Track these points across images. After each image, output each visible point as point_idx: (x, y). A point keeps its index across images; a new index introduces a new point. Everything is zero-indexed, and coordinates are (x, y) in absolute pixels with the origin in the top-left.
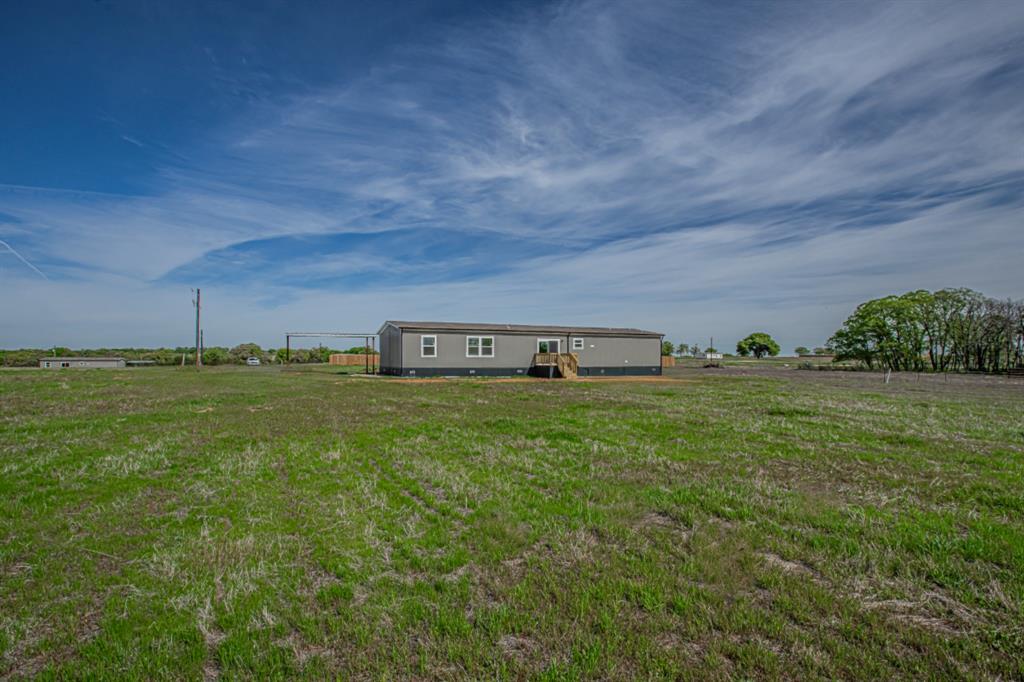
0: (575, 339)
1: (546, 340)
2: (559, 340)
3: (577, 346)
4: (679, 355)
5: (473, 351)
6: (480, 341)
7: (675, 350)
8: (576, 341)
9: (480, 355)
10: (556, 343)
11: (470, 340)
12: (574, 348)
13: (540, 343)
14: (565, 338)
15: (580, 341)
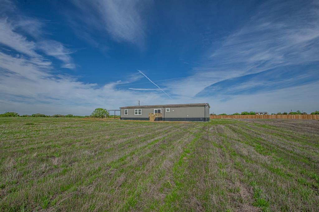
0: (167, 108)
1: (157, 109)
2: (161, 109)
3: (167, 111)
5: (136, 113)
6: (138, 110)
8: (167, 109)
9: (138, 114)
10: (160, 110)
11: (136, 110)
13: (155, 110)
14: (163, 108)
15: (168, 109)
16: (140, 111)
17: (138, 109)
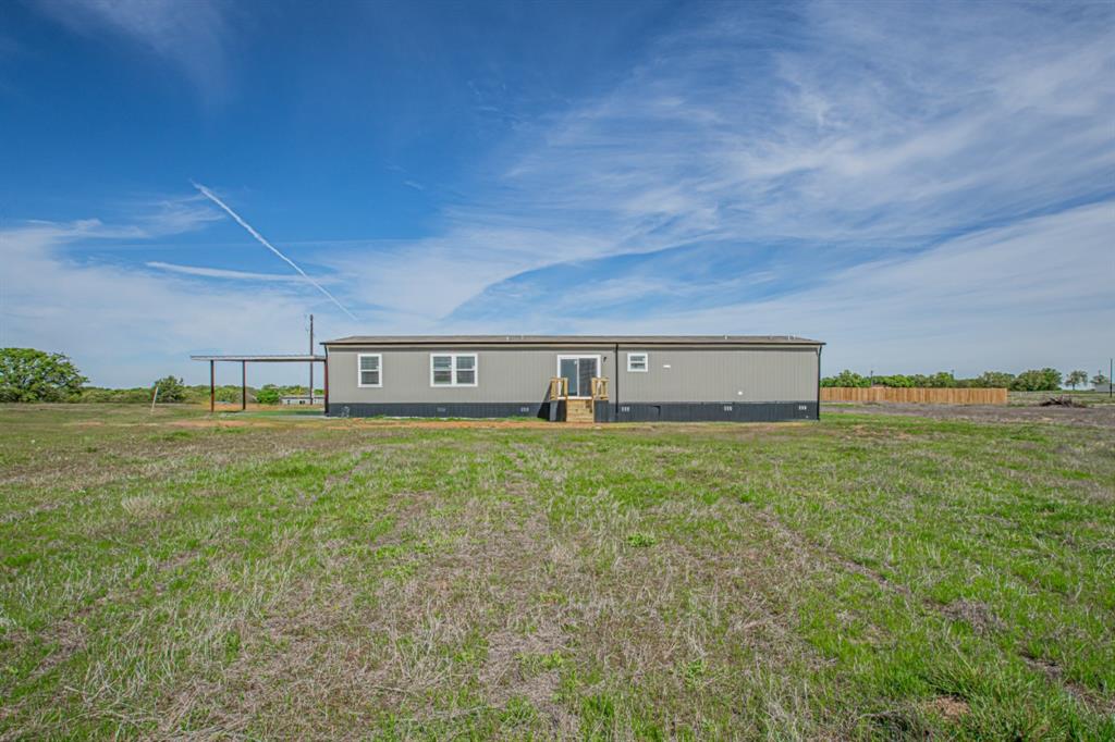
0: (630, 354)
1: (576, 357)
2: (599, 357)
3: (635, 366)
4: (1070, 388)
5: (443, 377)
6: (454, 361)
7: (1064, 381)
8: (633, 358)
9: (454, 382)
10: (595, 360)
11: (437, 359)
12: (629, 369)
13: (563, 361)
14: (611, 354)
15: (641, 358)
16: (462, 363)
17: (454, 356)
